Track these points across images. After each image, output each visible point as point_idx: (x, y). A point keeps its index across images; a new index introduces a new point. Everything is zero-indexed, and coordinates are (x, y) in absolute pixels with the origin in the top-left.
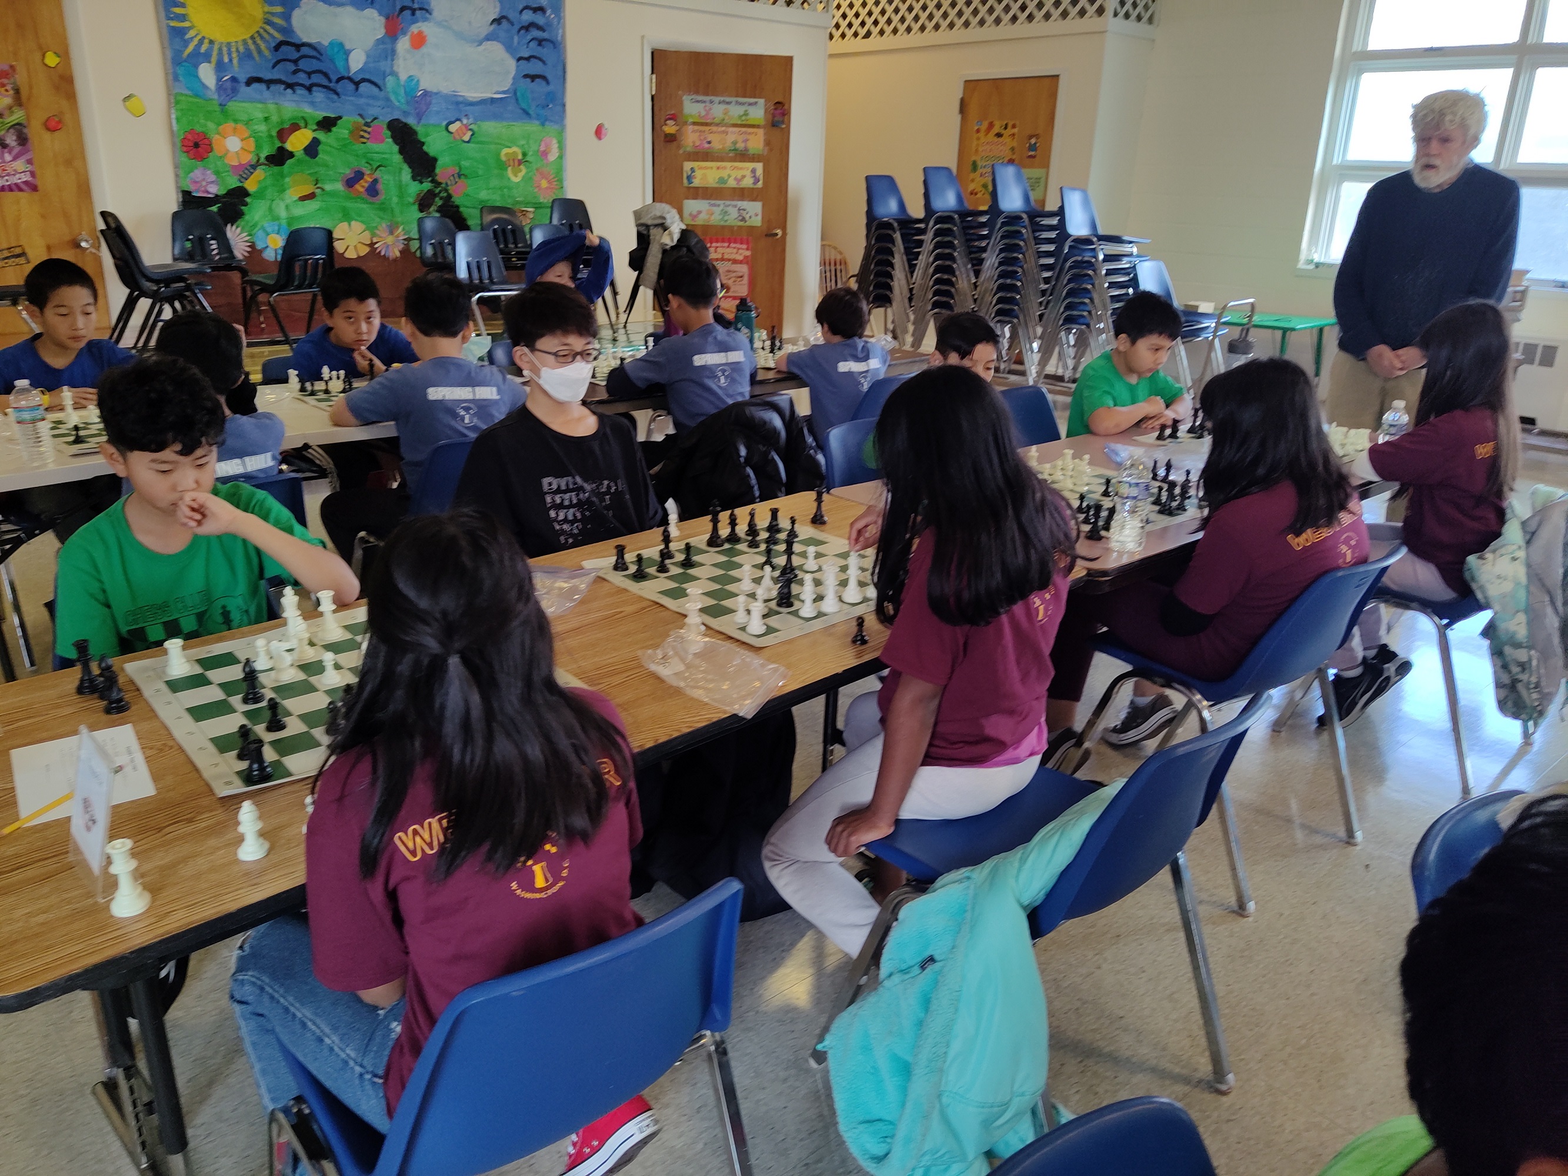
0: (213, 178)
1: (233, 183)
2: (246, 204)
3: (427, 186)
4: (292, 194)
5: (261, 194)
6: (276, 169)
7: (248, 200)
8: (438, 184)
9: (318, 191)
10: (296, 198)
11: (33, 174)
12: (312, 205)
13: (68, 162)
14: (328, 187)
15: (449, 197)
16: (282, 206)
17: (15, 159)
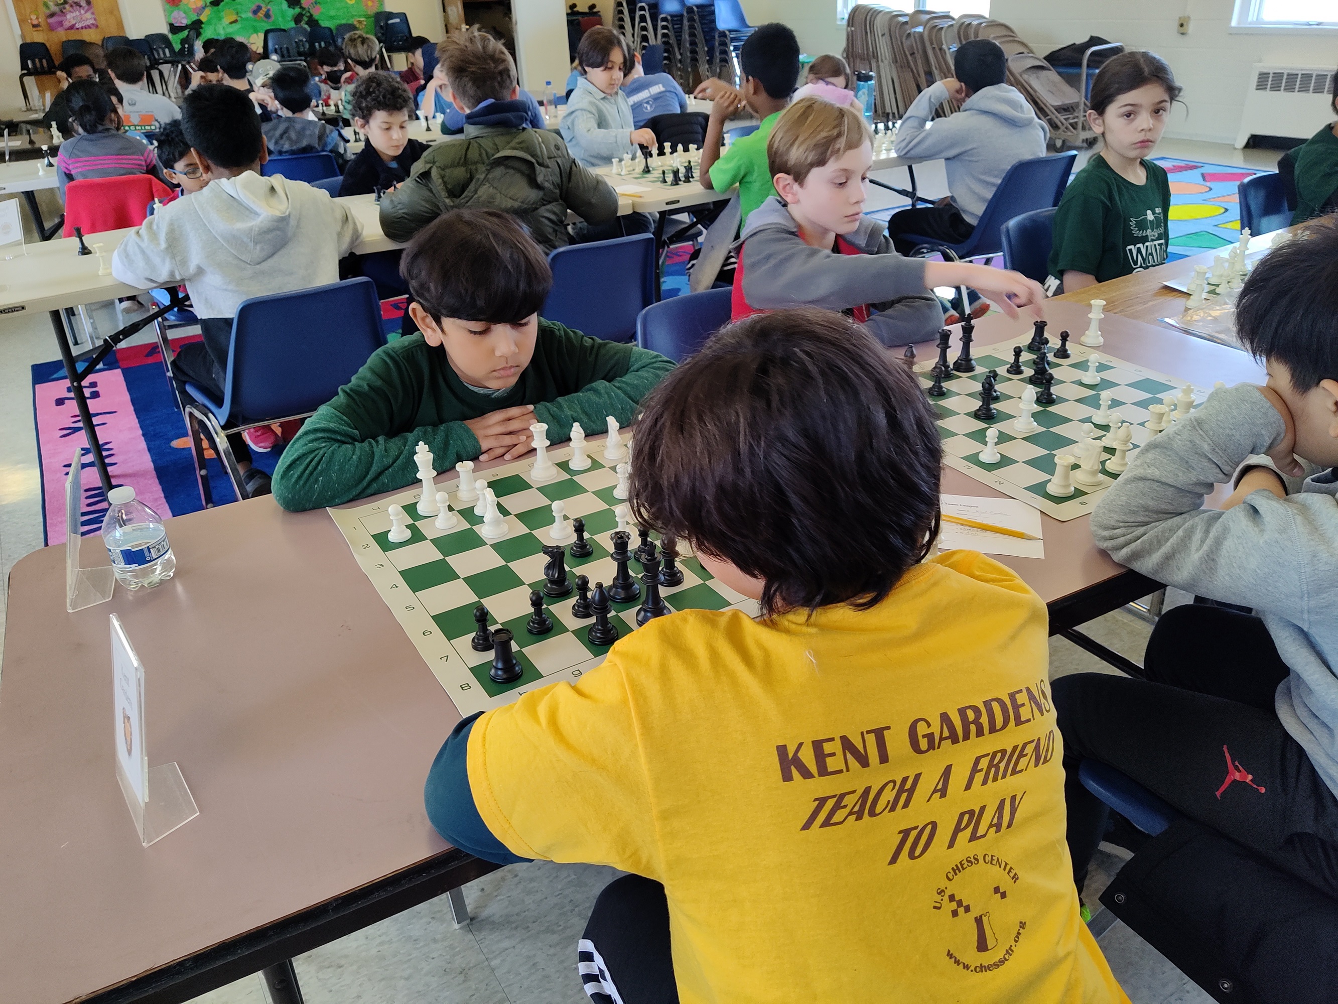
0: (184, 15)
1: (194, 17)
2: (202, 28)
3: (297, 10)
4: (226, 21)
5: (209, 22)
6: (216, 8)
7: (203, 26)
8: (303, 9)
9: (239, 19)
10: (228, 23)
11: (95, 19)
12: (236, 26)
13: (112, 12)
14: (243, 16)
15: (311, 15)
16: (221, 28)
17: (86, 12)
